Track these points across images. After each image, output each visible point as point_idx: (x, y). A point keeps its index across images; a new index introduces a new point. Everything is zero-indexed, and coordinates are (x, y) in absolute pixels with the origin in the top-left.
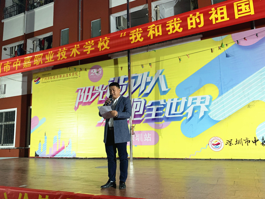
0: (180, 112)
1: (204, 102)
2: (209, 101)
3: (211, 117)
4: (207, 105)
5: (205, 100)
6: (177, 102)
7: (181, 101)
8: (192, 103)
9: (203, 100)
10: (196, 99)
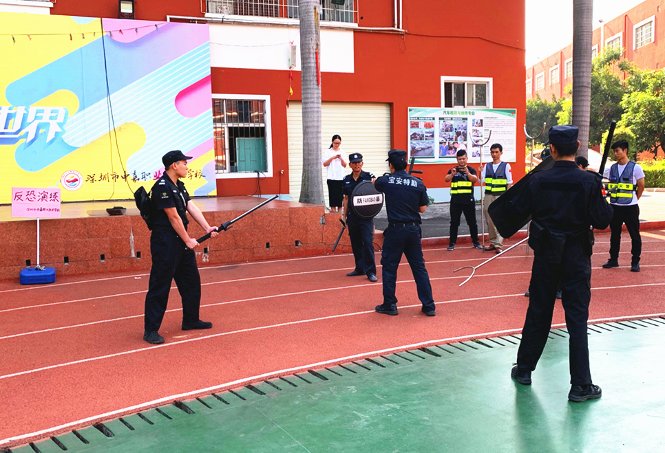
0: (15, 131)
1: (55, 118)
2: (63, 116)
3: (66, 141)
4: (61, 123)
5: (57, 116)
6: (8, 114)
7: (16, 113)
8: (36, 118)
9: (54, 115)
10: (42, 111)
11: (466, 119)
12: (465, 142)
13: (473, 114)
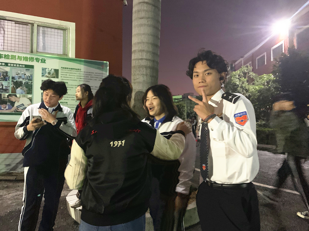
11: (32, 67)
12: (30, 96)
13: (43, 61)
